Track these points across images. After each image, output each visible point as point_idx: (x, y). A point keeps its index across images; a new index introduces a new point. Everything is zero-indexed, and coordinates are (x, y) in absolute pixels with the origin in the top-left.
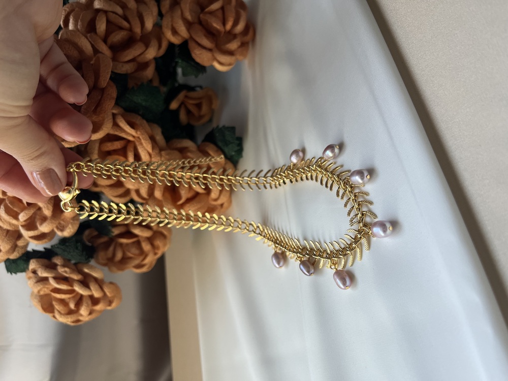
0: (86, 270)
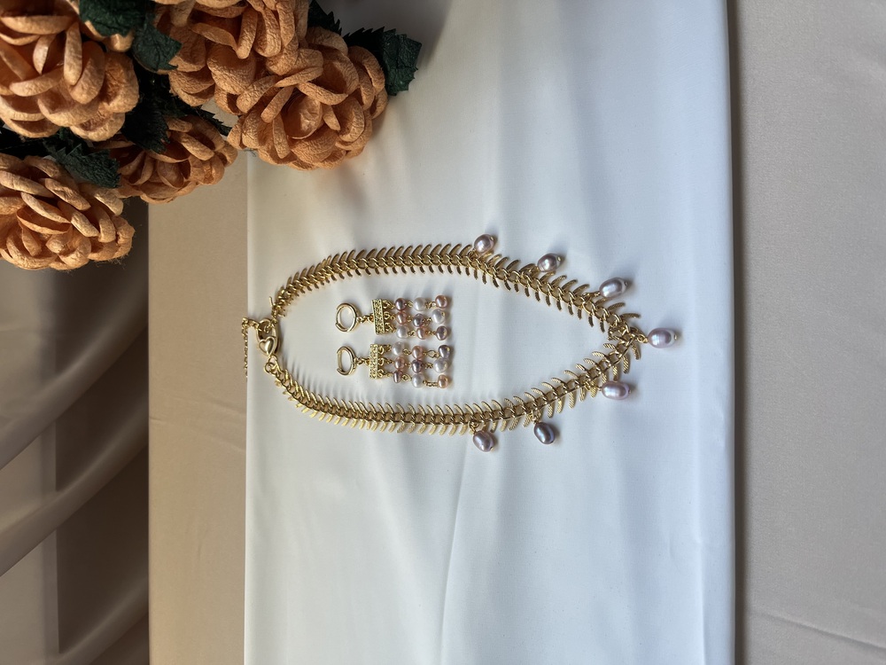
0: (99, 199)
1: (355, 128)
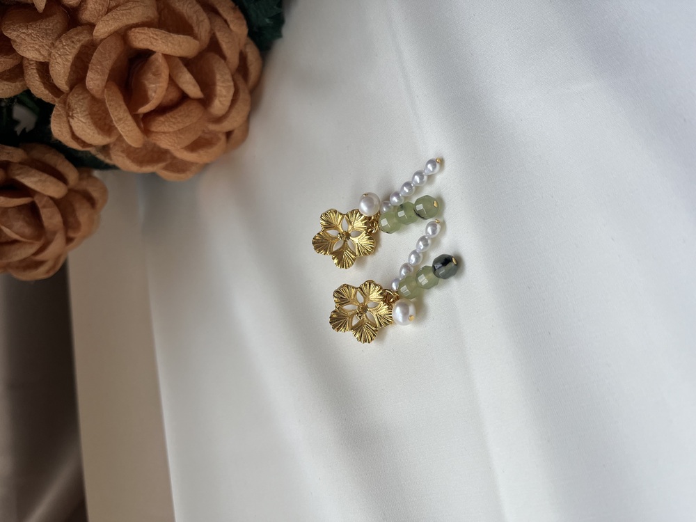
1: (222, 89)
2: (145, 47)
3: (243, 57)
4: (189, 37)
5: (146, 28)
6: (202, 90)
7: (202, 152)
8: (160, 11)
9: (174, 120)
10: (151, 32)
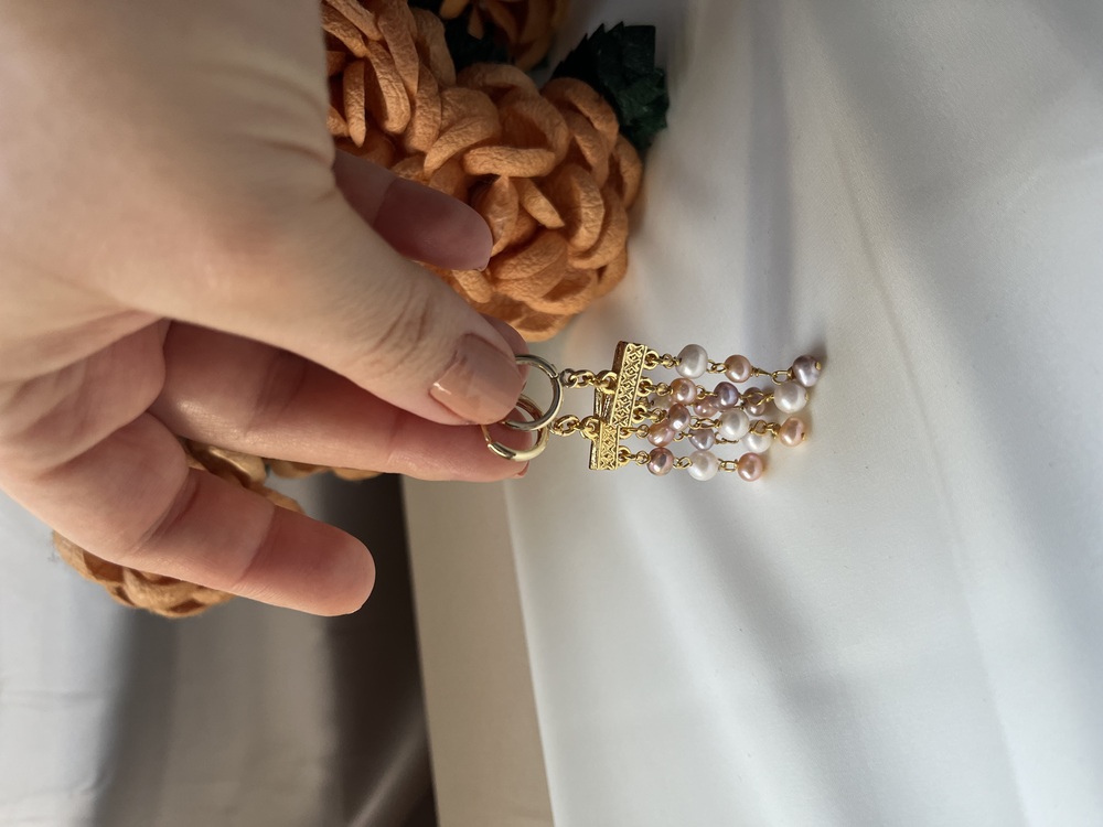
1: (588, 211)
2: (487, 172)
3: (614, 166)
4: (541, 150)
5: (487, 148)
6: (562, 216)
7: (567, 300)
8: (503, 122)
9: (528, 262)
10: (493, 152)
